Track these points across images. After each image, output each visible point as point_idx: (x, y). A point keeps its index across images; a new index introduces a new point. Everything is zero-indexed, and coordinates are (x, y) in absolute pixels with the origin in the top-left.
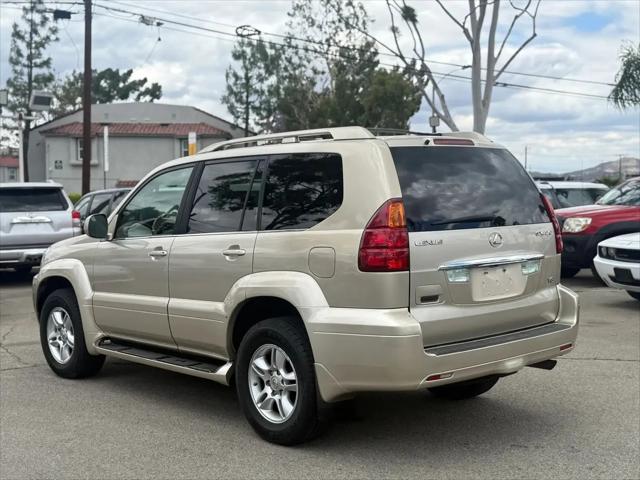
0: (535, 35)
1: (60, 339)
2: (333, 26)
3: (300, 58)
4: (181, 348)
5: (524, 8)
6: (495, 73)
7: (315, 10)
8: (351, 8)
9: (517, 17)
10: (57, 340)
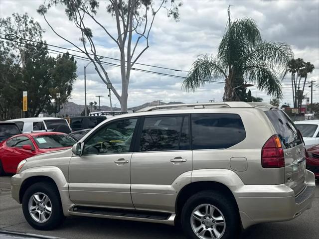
0: (148, 47)
1: (38, 209)
2: (23, 33)
3: (5, 49)
4: (137, 209)
5: (142, 33)
6: (131, 64)
7: (13, 24)
8: (32, 24)
9: (139, 38)
10: (37, 210)
